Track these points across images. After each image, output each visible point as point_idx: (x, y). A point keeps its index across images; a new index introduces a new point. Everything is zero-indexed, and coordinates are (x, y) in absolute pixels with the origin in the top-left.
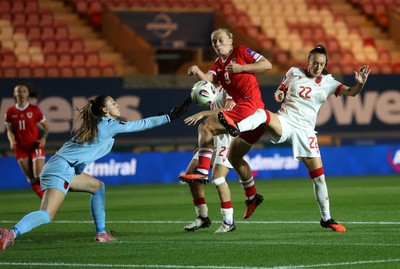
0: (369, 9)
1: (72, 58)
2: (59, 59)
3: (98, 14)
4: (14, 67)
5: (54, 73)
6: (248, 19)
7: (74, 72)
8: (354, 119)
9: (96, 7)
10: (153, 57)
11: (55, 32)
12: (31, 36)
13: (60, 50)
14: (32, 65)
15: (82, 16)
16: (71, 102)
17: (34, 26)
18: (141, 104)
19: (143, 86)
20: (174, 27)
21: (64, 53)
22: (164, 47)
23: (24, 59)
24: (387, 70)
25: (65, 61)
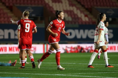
0: (86, 7)
6: (53, 9)
7: (5, 22)
8: (82, 37)
15: (7, 7)
24: (91, 23)
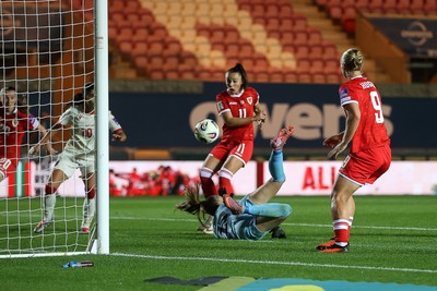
1: (325, 65)
2: (311, 65)
3: (352, 20)
4: (266, 73)
5: (305, 80)
7: (326, 79)
9: (351, 13)
10: (406, 66)
11: (308, 37)
12: (284, 41)
13: (312, 56)
14: (285, 71)
15: (336, 22)
16: (321, 109)
17: (287, 31)
18: (393, 113)
19: (395, 94)
20: (430, 35)
21: (317, 59)
22: (419, 56)
23: (276, 64)
25: (317, 67)
